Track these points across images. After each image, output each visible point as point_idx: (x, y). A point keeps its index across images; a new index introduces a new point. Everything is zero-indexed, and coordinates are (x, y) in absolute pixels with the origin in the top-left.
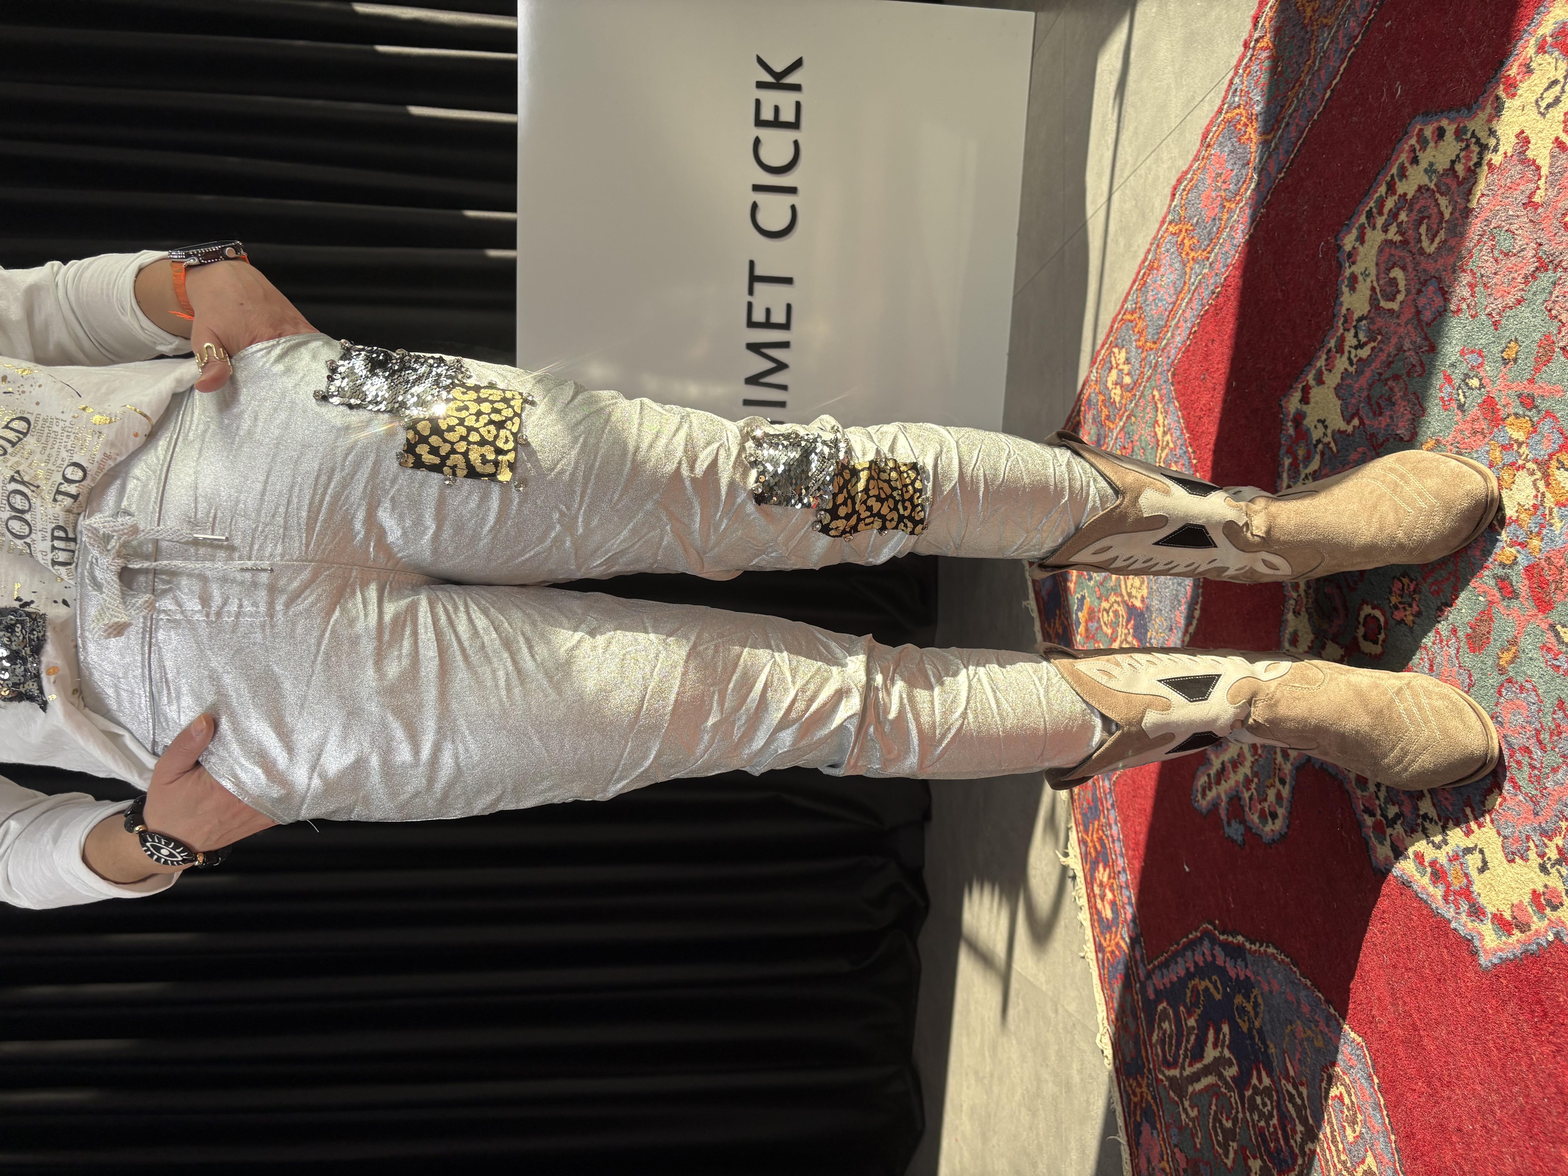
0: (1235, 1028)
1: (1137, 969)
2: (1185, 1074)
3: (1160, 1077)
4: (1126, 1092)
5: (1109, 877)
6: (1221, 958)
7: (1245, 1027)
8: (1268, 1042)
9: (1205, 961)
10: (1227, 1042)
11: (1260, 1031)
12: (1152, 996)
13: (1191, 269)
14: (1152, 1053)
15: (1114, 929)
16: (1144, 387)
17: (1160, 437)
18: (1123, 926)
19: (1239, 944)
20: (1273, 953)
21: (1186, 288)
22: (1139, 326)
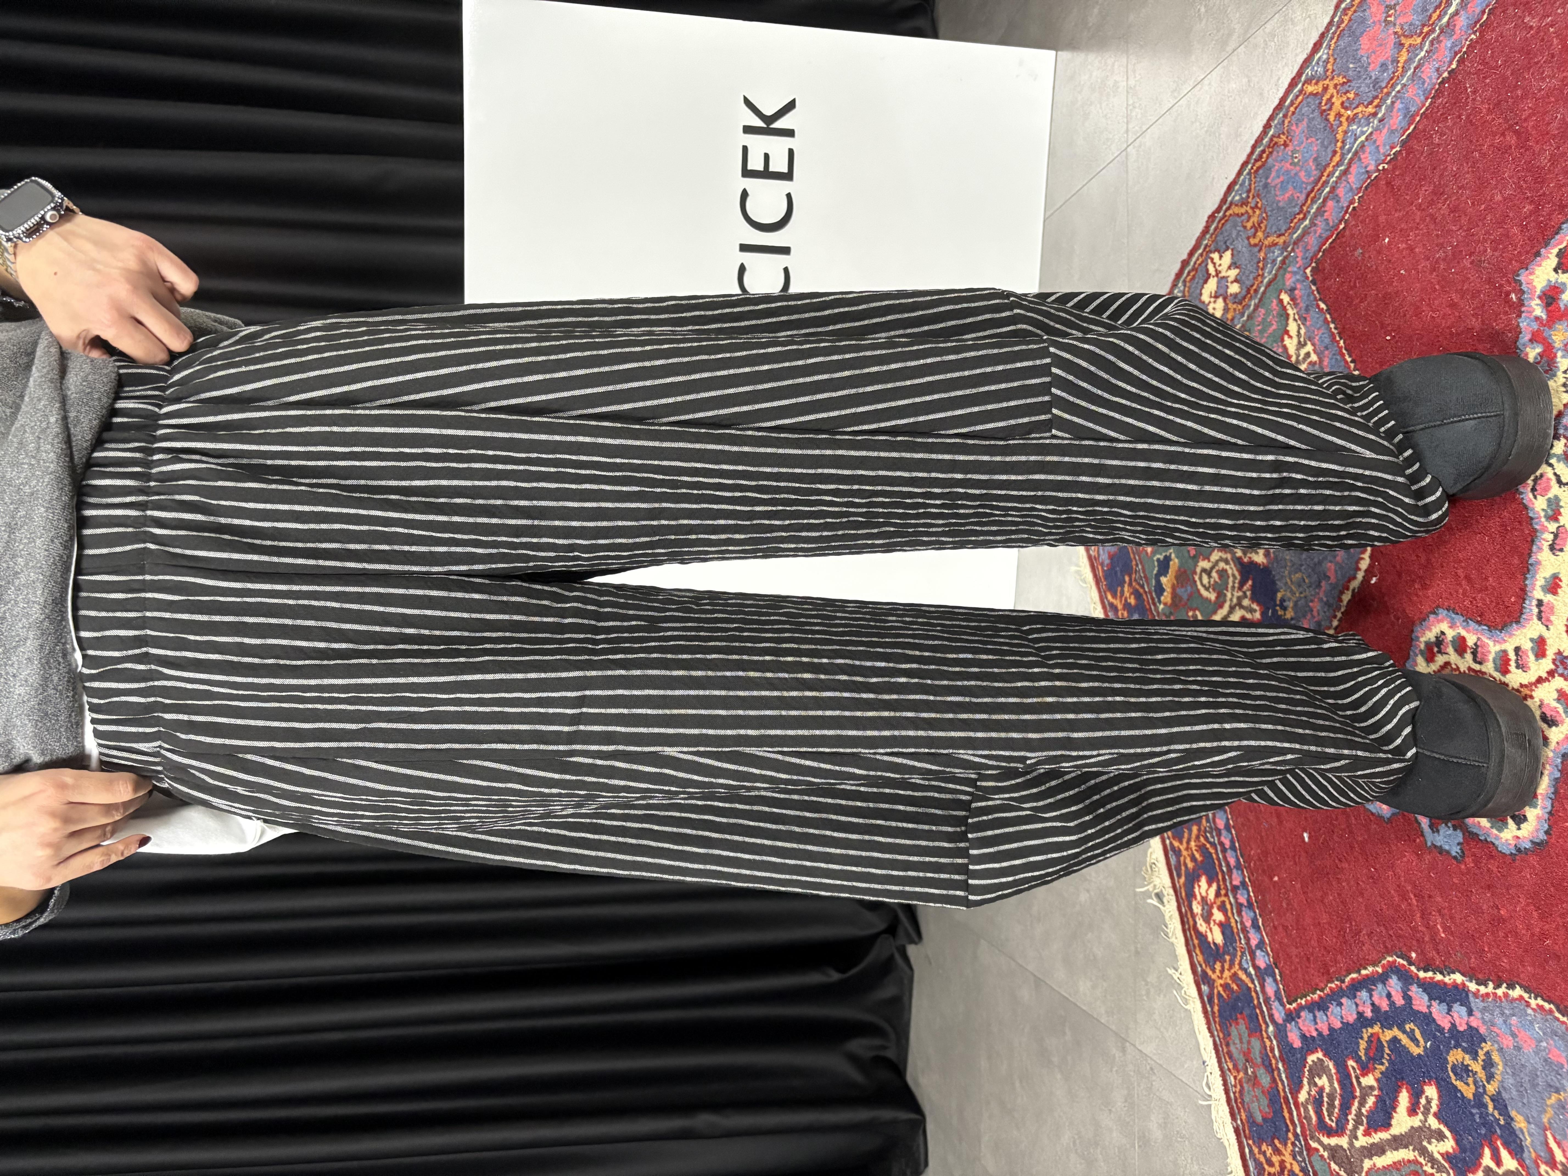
0: (1448, 1092)
1: (1269, 1009)
2: (1357, 1144)
3: (1314, 1145)
4: (1256, 1160)
5: (1218, 894)
6: (1420, 1001)
7: (1468, 1091)
8: (1513, 1113)
9: (1392, 1004)
10: (1434, 1108)
11: (1496, 1098)
12: (1297, 1044)
13: (1346, 132)
14: (1299, 1115)
15: (1227, 958)
16: (1264, 293)
17: (1292, 350)
18: (1243, 953)
19: (1455, 985)
20: (1521, 998)
21: (1337, 158)
22: (1254, 219)
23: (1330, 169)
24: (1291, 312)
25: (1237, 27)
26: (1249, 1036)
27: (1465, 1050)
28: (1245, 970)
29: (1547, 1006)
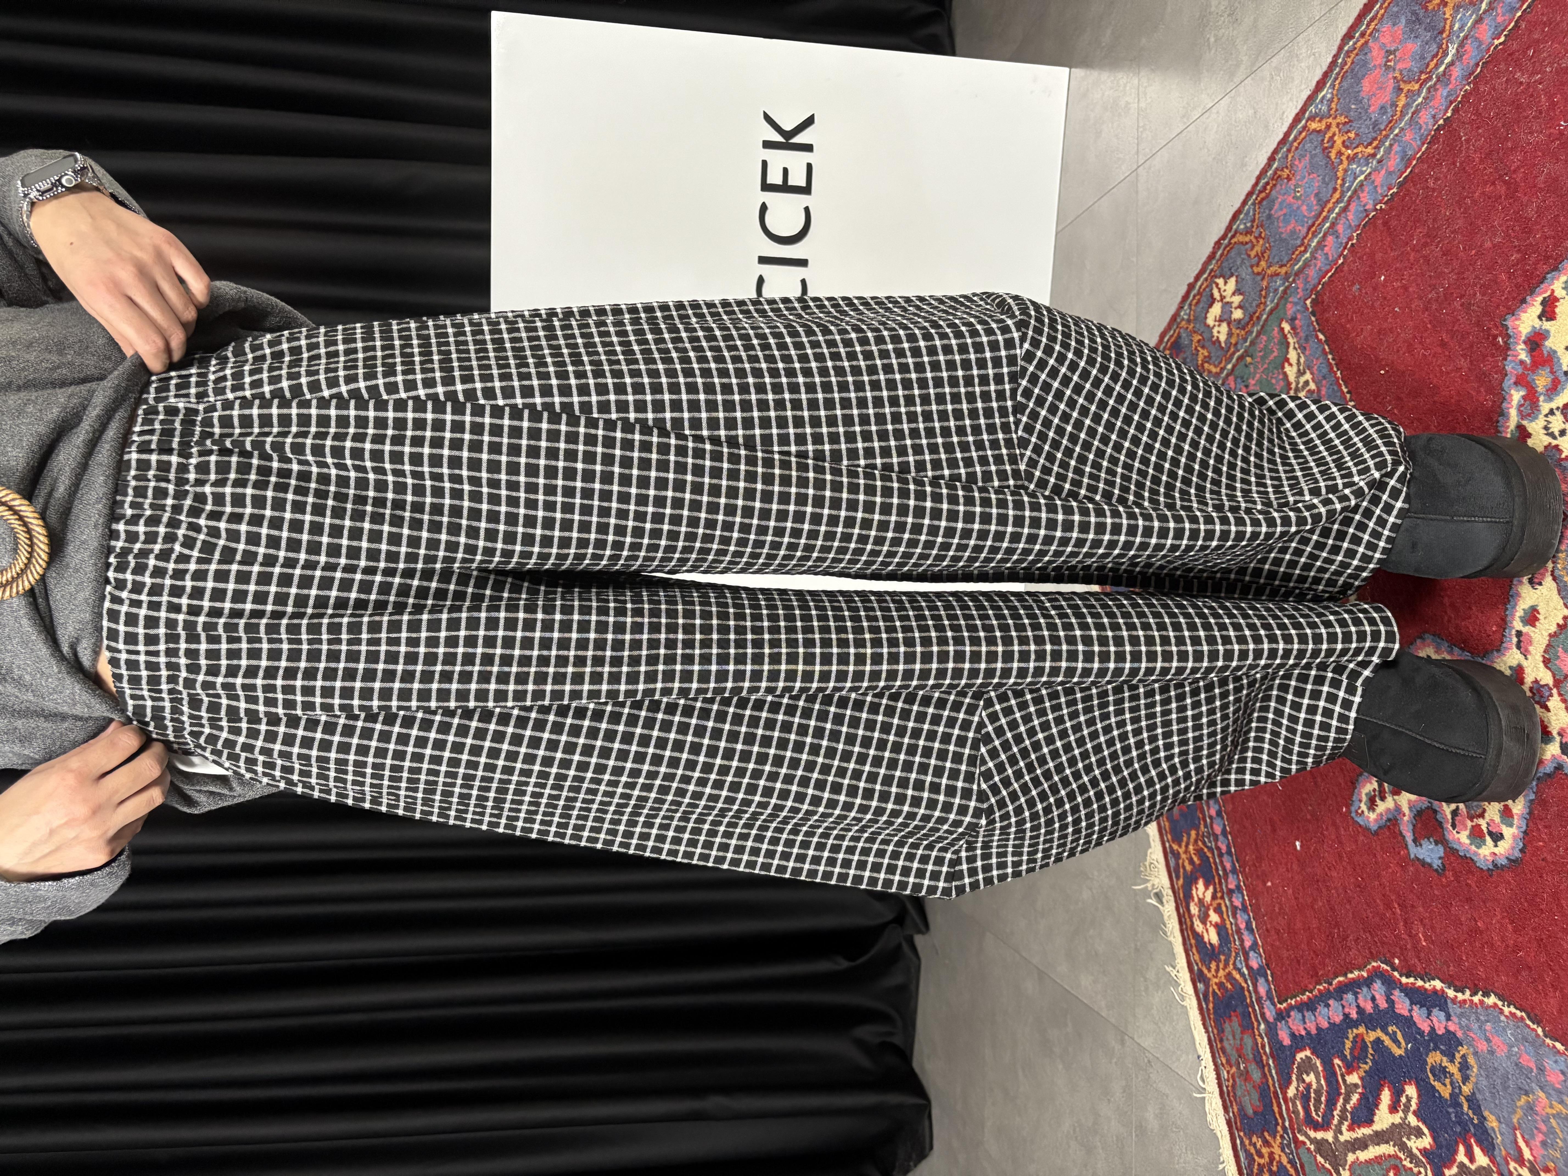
0: (1427, 1093)
1: (1261, 1008)
2: (1342, 1139)
3: (1301, 1138)
4: (1247, 1151)
5: (1214, 897)
6: (1402, 1005)
7: (1445, 1092)
8: (1486, 1113)
9: (1376, 1006)
10: (1414, 1106)
11: (1471, 1099)
12: (1287, 1042)
13: (1346, 171)
14: (1288, 1109)
15: (1222, 958)
16: (1266, 320)
17: (1292, 378)
18: (1237, 954)
19: (1435, 991)
20: (1496, 1005)
21: (1337, 195)
22: (1258, 249)
23: (1330, 205)
24: (1291, 340)
25: (1245, 58)
26: (1242, 1033)
27: (1443, 1053)
28: (1239, 970)
29: (1519, 1013)
